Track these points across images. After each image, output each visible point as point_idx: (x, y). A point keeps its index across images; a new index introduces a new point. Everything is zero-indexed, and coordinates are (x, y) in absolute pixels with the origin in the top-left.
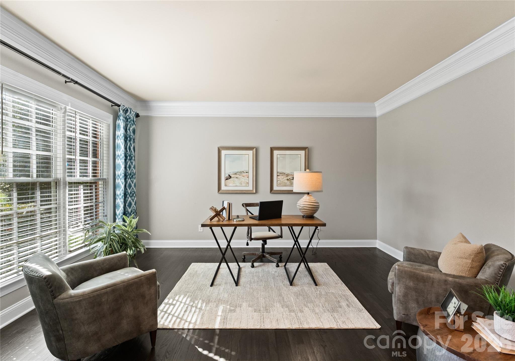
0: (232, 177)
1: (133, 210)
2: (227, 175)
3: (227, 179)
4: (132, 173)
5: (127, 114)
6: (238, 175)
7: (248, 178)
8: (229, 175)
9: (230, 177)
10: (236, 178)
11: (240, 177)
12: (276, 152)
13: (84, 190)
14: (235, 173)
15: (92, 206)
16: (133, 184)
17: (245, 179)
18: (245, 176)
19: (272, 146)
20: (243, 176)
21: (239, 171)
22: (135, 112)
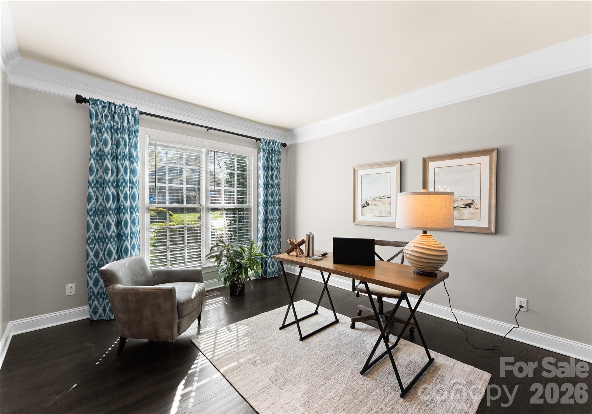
0: (369, 204)
1: (275, 235)
2: (364, 202)
3: (364, 207)
4: (275, 200)
5: (270, 146)
6: (377, 201)
7: (390, 205)
8: (366, 201)
9: (368, 204)
10: (375, 205)
11: (380, 203)
12: (432, 165)
13: (227, 214)
14: (373, 199)
15: (235, 228)
16: (275, 210)
17: (385, 207)
18: (386, 203)
19: (426, 156)
20: (384, 203)
21: (378, 195)
22: (280, 142)
